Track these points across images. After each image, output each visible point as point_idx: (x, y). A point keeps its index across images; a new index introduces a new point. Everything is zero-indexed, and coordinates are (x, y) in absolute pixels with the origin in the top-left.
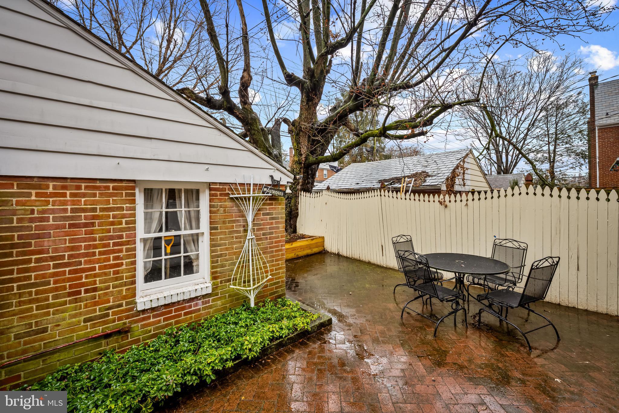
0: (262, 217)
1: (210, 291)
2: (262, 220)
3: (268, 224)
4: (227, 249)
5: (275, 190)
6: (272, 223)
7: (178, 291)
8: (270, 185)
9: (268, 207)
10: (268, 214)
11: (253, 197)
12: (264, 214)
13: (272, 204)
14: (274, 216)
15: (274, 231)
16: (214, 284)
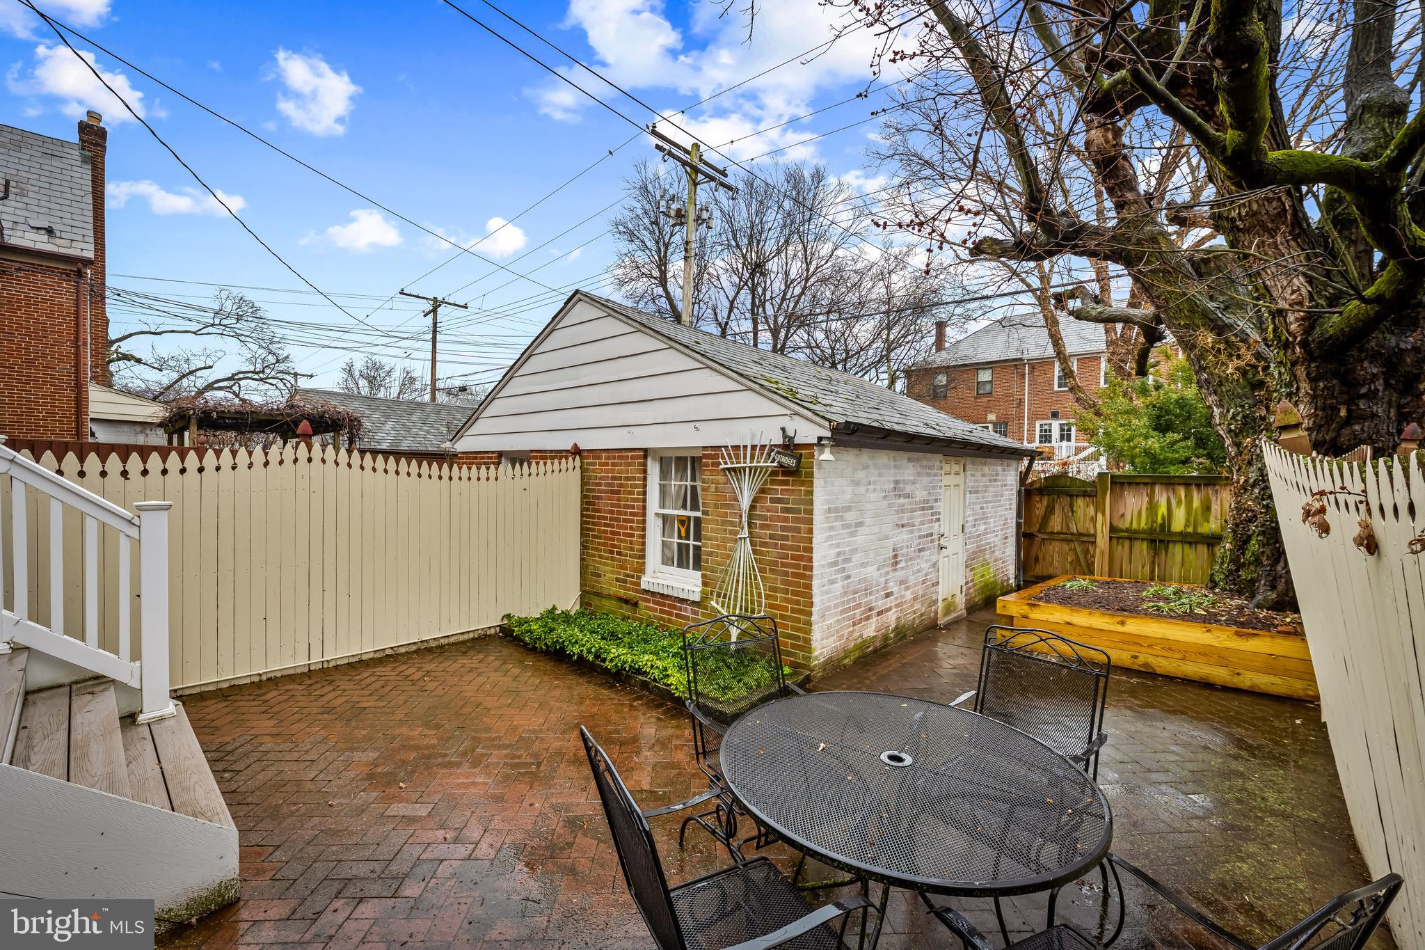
0: (769, 504)
1: (697, 599)
2: (768, 511)
3: (779, 519)
4: (718, 547)
5: (786, 455)
6: (786, 520)
7: (666, 583)
8: (778, 446)
9: (780, 488)
10: (779, 501)
11: (750, 468)
12: (773, 500)
13: (786, 483)
14: (790, 506)
15: (790, 534)
16: (702, 592)
